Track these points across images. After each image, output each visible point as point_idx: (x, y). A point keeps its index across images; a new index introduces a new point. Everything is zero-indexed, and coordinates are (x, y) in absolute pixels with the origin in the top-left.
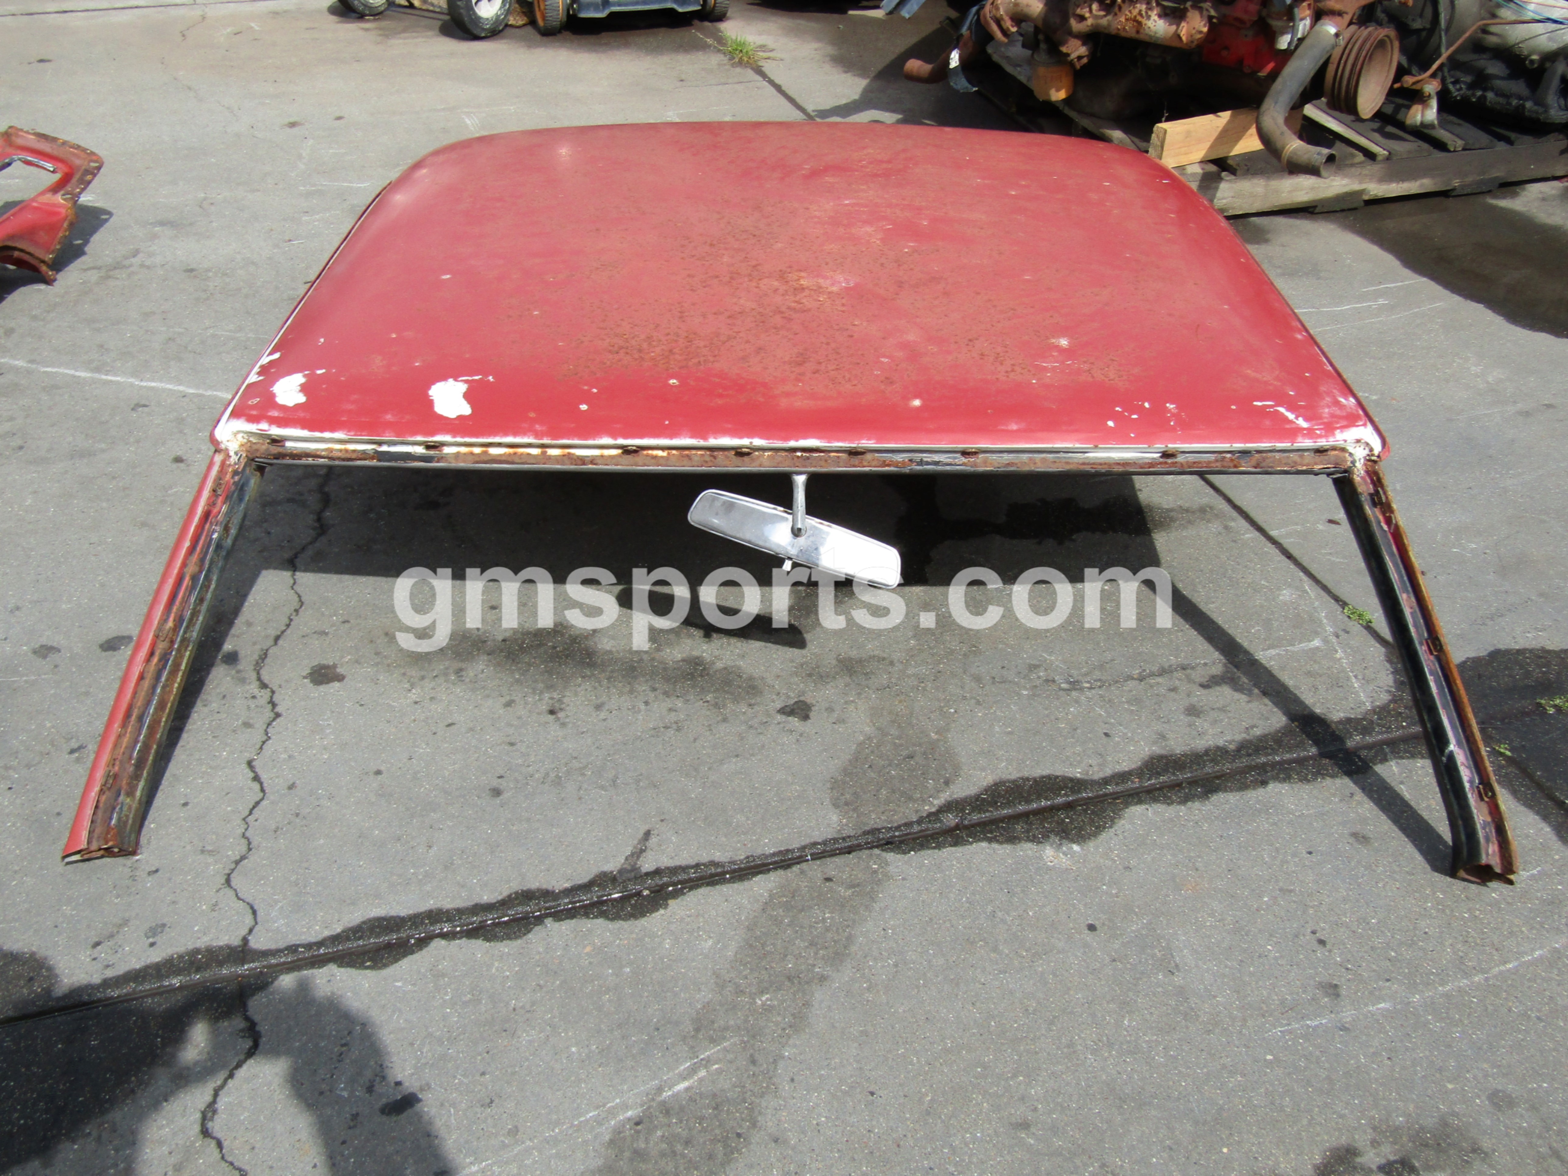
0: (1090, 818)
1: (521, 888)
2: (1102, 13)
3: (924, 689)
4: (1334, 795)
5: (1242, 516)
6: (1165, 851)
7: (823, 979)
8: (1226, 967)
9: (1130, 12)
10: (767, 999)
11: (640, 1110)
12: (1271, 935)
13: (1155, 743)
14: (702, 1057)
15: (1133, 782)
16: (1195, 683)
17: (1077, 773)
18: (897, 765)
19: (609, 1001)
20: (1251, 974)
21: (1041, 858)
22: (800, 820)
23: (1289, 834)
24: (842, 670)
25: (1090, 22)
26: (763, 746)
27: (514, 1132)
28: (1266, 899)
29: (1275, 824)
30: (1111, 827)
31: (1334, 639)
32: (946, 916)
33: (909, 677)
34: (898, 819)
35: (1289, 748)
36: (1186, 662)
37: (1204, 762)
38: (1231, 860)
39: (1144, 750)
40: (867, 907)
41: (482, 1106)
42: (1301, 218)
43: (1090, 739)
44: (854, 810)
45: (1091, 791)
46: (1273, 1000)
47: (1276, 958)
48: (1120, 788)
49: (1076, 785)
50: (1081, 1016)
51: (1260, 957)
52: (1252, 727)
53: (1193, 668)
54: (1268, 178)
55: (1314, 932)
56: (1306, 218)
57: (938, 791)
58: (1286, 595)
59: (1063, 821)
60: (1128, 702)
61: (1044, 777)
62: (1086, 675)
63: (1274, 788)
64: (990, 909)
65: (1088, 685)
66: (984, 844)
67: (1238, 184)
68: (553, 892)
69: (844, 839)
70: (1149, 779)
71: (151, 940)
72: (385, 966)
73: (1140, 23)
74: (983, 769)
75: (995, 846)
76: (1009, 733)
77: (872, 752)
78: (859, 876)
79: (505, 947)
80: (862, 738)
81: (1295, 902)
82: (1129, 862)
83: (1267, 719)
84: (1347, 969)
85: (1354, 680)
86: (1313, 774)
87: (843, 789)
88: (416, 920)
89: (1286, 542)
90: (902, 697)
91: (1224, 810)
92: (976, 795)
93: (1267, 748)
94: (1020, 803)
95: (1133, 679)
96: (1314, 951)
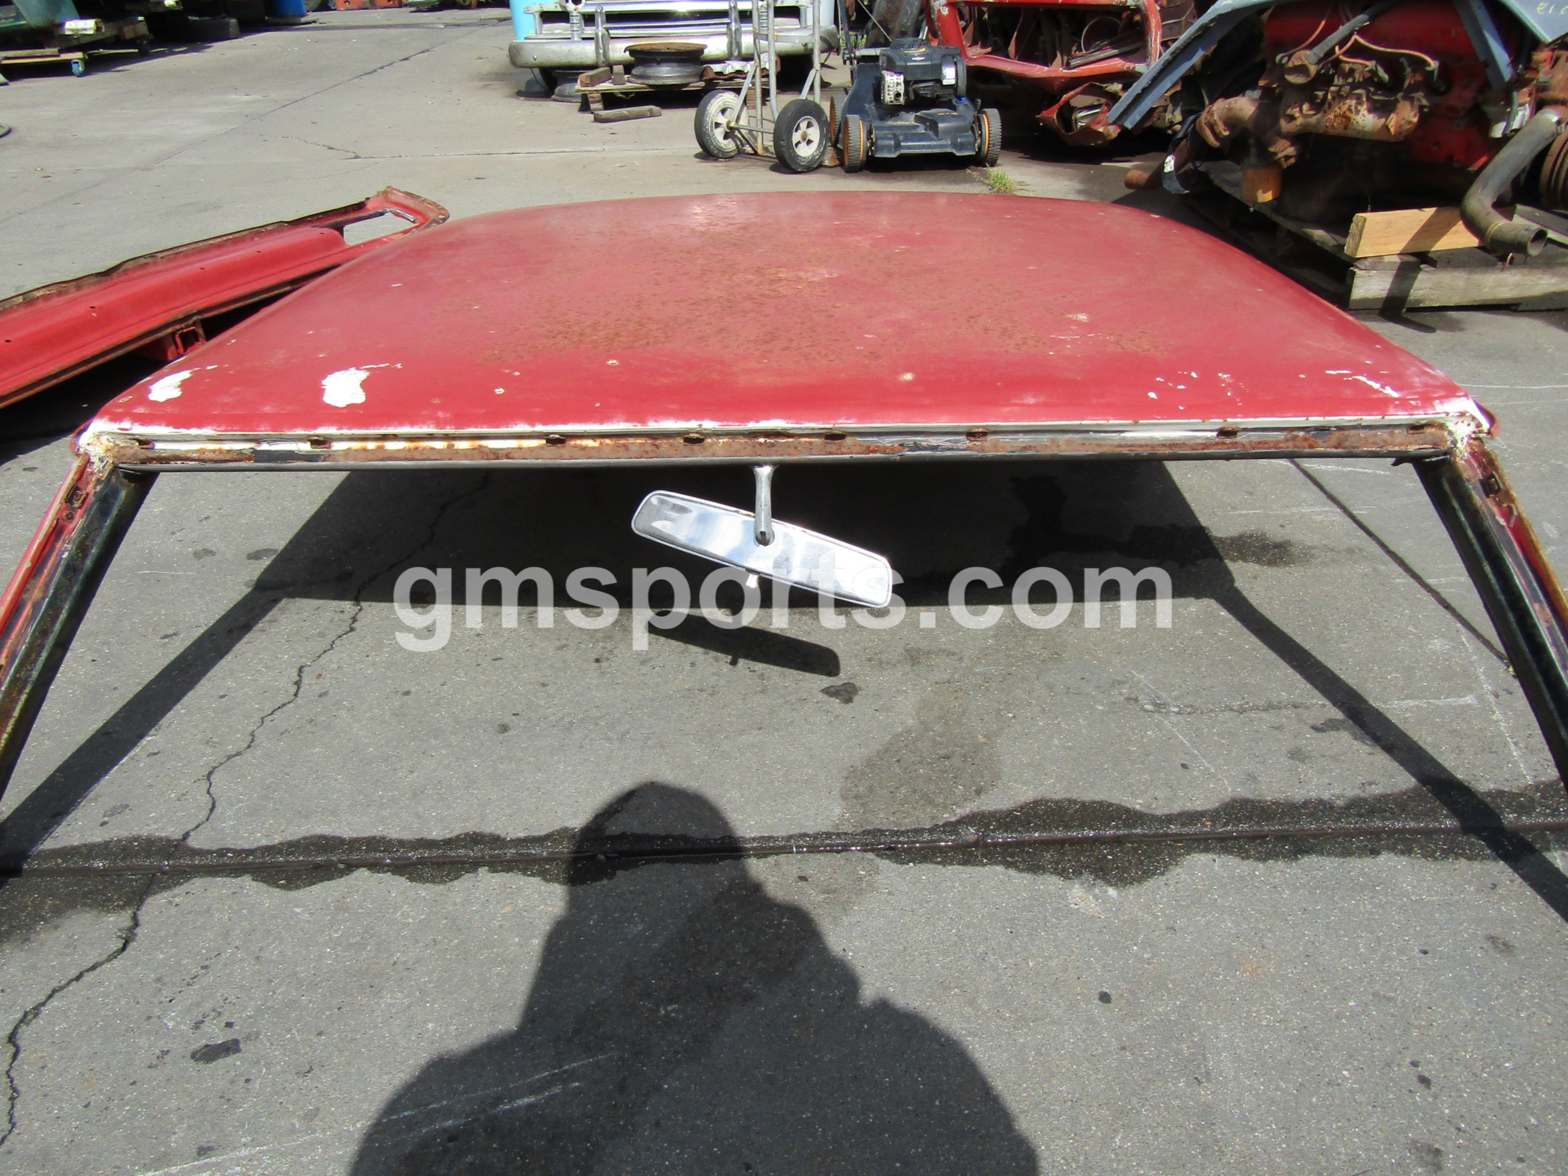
0: (1139, 859)
1: (475, 829)
2: (1312, 113)
3: (987, 689)
4: (1469, 882)
5: (1396, 561)
6: (1226, 916)
7: (749, 997)
8: (1278, 1088)
9: (1340, 108)
10: (674, 1010)
11: (463, 1121)
12: (1351, 1056)
13: (1242, 784)
14: (567, 1067)
15: (1203, 825)
16: (1306, 723)
17: (1137, 804)
18: (929, 764)
19: (498, 975)
20: (1313, 1108)
21: (1064, 897)
22: (798, 807)
23: (1398, 922)
24: (906, 659)
25: (1300, 121)
26: (792, 722)
27: (311, 1116)
28: (1352, 1004)
29: (1381, 906)
30: (1162, 874)
31: (1492, 699)
32: (924, 948)
33: (975, 674)
34: (908, 823)
35: (1414, 814)
36: (1299, 701)
37: (1300, 815)
38: (1313, 943)
39: (1226, 790)
40: (835, 919)
41: (297, 1073)
42: (1503, 314)
43: (1163, 768)
44: (862, 805)
45: (1149, 827)
46: (1339, 1154)
47: (1352, 1091)
48: (1185, 830)
49: (1132, 817)
50: (1057, 1118)
51: (1329, 1084)
52: (1370, 784)
53: (1307, 708)
54: (1470, 272)
55: (1415, 1064)
56: (1508, 315)
57: (966, 800)
58: (1437, 644)
59: (1105, 856)
60: (1218, 734)
61: (1095, 802)
62: (1176, 699)
63: (1385, 859)
64: (981, 949)
65: (1176, 710)
66: (1000, 869)
67: (1437, 276)
68: (504, 839)
69: (838, 835)
70: (1226, 824)
71: (106, 819)
72: (297, 887)
73: (1348, 119)
74: (1026, 783)
75: (1012, 872)
76: (1070, 748)
77: (906, 746)
78: (840, 881)
79: (424, 890)
80: (900, 730)
81: (1392, 1015)
82: (1175, 922)
83: (1392, 777)
84: (1459, 1129)
85: (1513, 747)
86: (1443, 851)
87: (860, 780)
88: (354, 844)
89: (1444, 593)
90: (960, 694)
91: (1315, 878)
92: (1008, 810)
93: (1386, 811)
94: (1057, 828)
95: (1231, 710)
96: (1410, 1091)
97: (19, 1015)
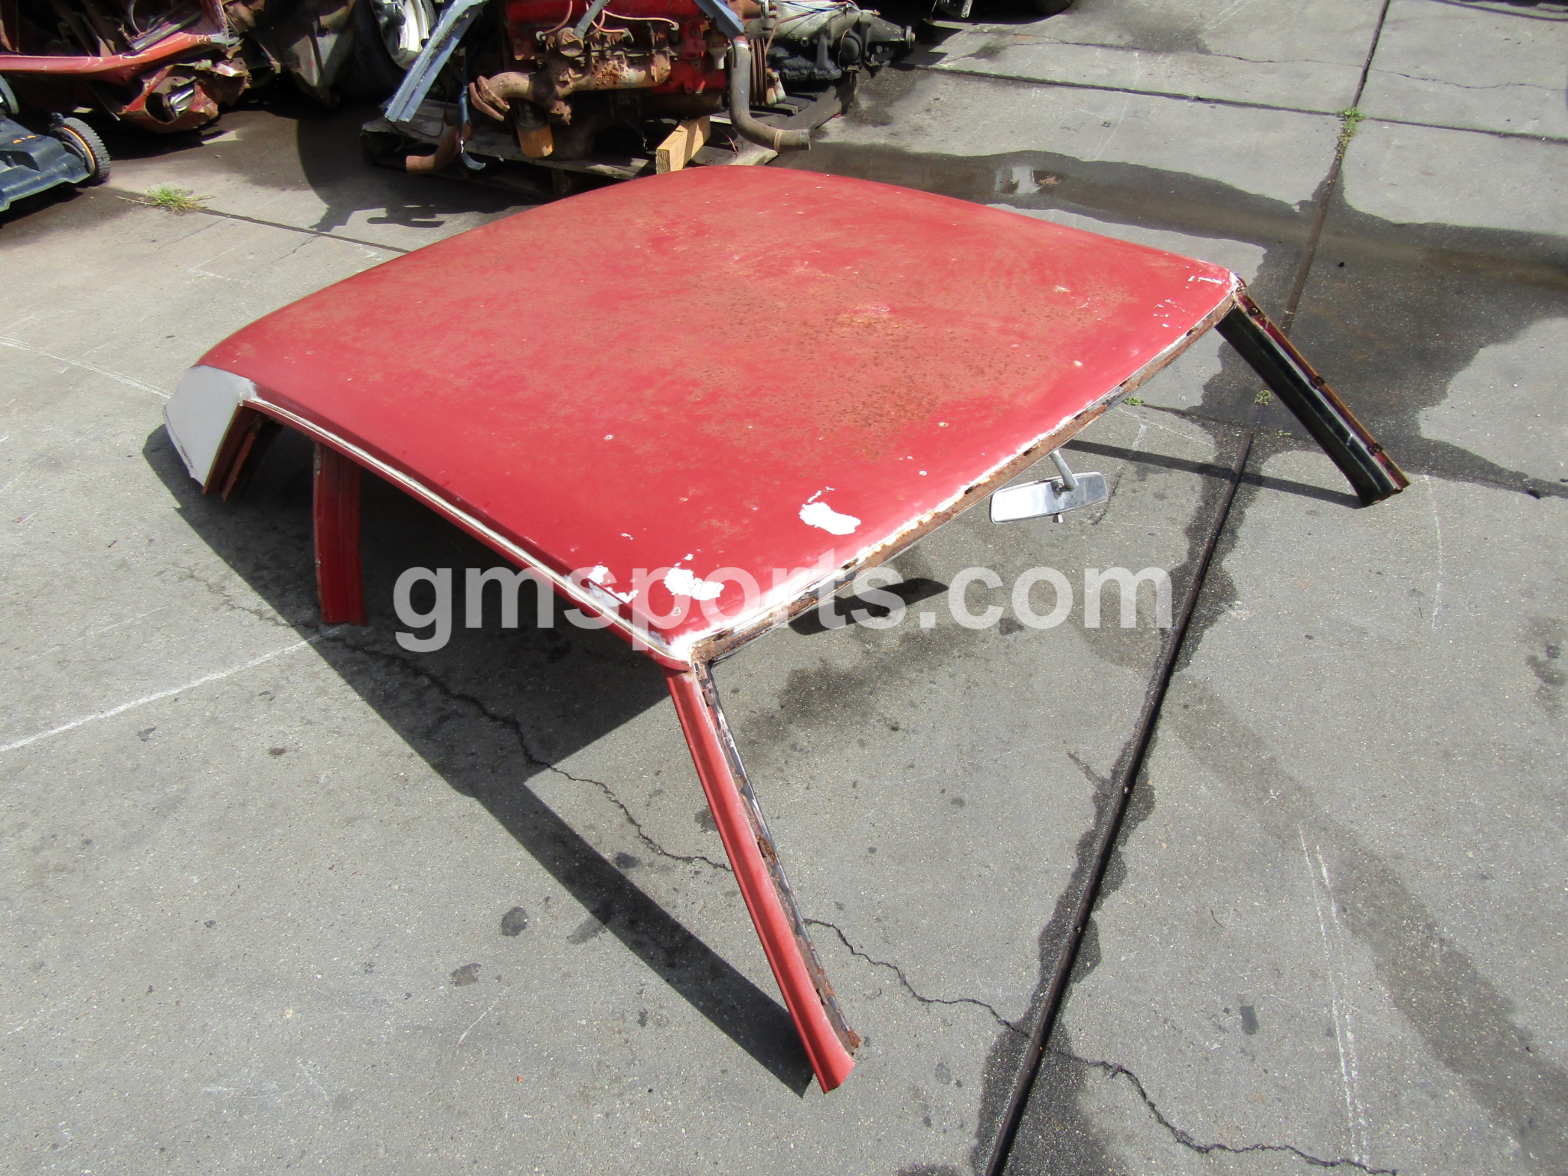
0: (1217, 582)
2: (579, 75)
4: (1272, 499)
6: (1268, 576)
7: (1273, 760)
9: (605, 68)
11: (1333, 903)
13: (1174, 524)
15: (1201, 550)
16: (1135, 481)
17: (1174, 563)
21: (1237, 620)
23: (1289, 531)
25: (571, 85)
26: (1031, 660)
30: (1232, 581)
31: (1146, 420)
36: (1114, 472)
37: (1206, 519)
38: (1294, 561)
39: (1177, 531)
40: (1224, 706)
41: (1279, 978)
43: (1149, 542)
44: (1131, 660)
45: (1194, 568)
48: (1202, 557)
49: (1185, 570)
51: (1375, 598)
52: (1193, 487)
53: (1122, 474)
55: (1371, 571)
59: (1212, 593)
60: (1129, 511)
63: (1249, 512)
65: (1099, 514)
68: (1093, 831)
69: (1153, 679)
70: (1203, 545)
71: (953, 1082)
72: (1099, 956)
73: (616, 76)
75: (1211, 628)
78: (1193, 693)
79: (1130, 884)
82: (1267, 593)
83: (1191, 479)
85: (1186, 436)
86: (1249, 494)
87: (1106, 652)
93: (1215, 494)
96: (1384, 580)
97: (1180, 1146)
